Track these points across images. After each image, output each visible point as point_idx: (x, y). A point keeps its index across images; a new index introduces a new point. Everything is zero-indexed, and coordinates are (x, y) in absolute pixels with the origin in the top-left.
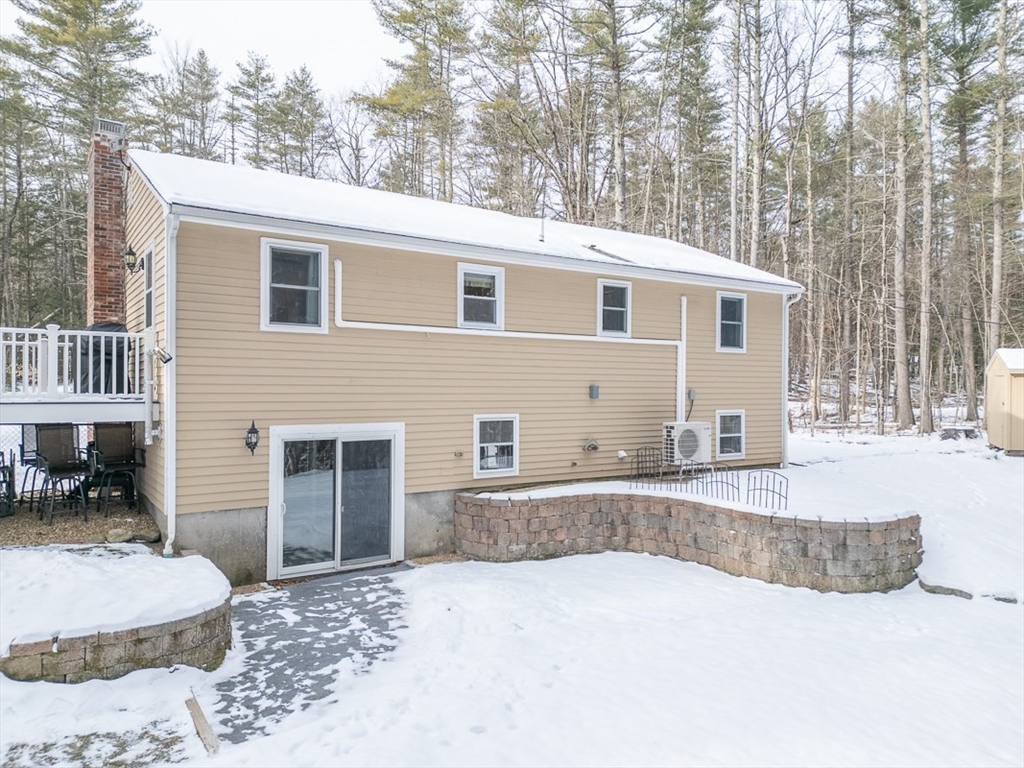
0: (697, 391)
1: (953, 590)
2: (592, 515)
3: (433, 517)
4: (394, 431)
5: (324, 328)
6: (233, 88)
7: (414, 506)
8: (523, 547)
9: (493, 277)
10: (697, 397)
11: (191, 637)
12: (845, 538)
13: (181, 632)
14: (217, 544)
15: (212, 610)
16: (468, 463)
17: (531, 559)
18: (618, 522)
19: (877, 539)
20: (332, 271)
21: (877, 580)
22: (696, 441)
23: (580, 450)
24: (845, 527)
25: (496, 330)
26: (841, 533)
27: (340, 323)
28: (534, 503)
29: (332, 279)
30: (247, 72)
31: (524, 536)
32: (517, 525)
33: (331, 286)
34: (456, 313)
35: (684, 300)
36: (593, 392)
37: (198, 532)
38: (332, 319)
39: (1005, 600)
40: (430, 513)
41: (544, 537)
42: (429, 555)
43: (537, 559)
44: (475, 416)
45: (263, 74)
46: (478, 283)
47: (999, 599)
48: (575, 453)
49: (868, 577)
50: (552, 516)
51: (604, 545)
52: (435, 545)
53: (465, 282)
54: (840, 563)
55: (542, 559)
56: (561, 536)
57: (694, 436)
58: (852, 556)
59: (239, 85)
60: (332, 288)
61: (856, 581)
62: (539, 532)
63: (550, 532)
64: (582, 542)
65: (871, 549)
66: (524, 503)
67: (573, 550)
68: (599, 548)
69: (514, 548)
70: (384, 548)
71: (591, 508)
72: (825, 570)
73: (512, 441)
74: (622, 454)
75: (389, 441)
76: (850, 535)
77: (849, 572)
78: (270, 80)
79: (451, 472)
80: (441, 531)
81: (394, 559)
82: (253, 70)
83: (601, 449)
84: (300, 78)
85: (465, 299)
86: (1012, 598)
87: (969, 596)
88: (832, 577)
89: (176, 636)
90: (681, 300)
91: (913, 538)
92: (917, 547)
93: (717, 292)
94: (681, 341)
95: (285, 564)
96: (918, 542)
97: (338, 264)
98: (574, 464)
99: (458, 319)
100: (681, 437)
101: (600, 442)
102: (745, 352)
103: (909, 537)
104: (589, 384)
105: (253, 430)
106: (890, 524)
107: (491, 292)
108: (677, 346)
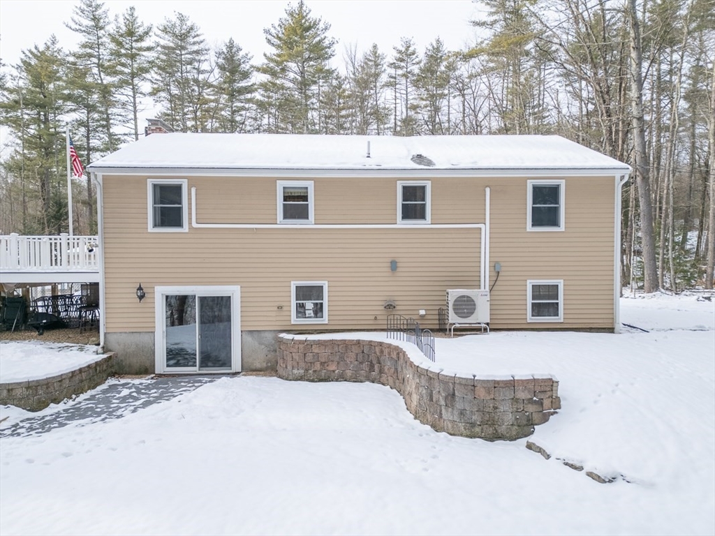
0: (502, 264)
1: (540, 449)
2: (357, 355)
3: (263, 347)
4: (233, 291)
5: (186, 228)
6: (392, 64)
7: (249, 339)
8: (302, 371)
9: (307, 188)
10: (503, 269)
11: (18, 392)
12: (454, 390)
13: (12, 389)
14: (128, 350)
15: (33, 381)
16: (287, 313)
17: (309, 380)
18: (374, 362)
19: (481, 393)
20: (190, 194)
21: (482, 429)
22: (475, 305)
23: (383, 308)
24: (453, 380)
25: (309, 224)
26: (451, 384)
27: (195, 225)
28: (308, 342)
29: (190, 199)
30: (400, 52)
31: (302, 364)
32: (296, 357)
33: (189, 203)
34: (276, 214)
35: (488, 190)
36: (394, 266)
37: (118, 343)
38: (190, 223)
39: (572, 466)
40: (260, 344)
41: (318, 366)
42: (260, 370)
43: (313, 381)
44: (292, 282)
45: (411, 49)
46: (298, 193)
47: (566, 464)
48: (379, 310)
49: (473, 425)
50: (324, 354)
51: (366, 377)
52: (264, 365)
53: (284, 192)
54: (450, 410)
55: (316, 382)
56: (332, 367)
57: (473, 301)
58: (459, 405)
59: (395, 61)
60: (190, 204)
61: (462, 426)
62: (314, 363)
63: (322, 364)
64: (349, 373)
65: (476, 402)
66: (301, 342)
67: (341, 378)
68: (363, 379)
69: (295, 371)
70: (226, 363)
71: (355, 349)
72: (441, 414)
73: (322, 300)
74: (422, 312)
75: (230, 297)
76: (457, 387)
77: (456, 418)
78: (413, 54)
79: (274, 319)
80: (269, 356)
81: (233, 371)
82: (403, 50)
83: (398, 308)
84: (436, 47)
85: (284, 204)
86: (578, 465)
87: (548, 457)
88: (444, 420)
89: (9, 390)
90: (485, 191)
91: (535, 398)
92: (543, 407)
93: (528, 181)
94: (485, 224)
95: (168, 366)
96: (547, 403)
97: (193, 190)
98: (376, 318)
99: (278, 218)
100: (456, 301)
101: (397, 303)
102: (563, 230)
103: (530, 397)
104: (390, 260)
105: (140, 288)
106: (498, 382)
107: (305, 198)
108: (480, 229)
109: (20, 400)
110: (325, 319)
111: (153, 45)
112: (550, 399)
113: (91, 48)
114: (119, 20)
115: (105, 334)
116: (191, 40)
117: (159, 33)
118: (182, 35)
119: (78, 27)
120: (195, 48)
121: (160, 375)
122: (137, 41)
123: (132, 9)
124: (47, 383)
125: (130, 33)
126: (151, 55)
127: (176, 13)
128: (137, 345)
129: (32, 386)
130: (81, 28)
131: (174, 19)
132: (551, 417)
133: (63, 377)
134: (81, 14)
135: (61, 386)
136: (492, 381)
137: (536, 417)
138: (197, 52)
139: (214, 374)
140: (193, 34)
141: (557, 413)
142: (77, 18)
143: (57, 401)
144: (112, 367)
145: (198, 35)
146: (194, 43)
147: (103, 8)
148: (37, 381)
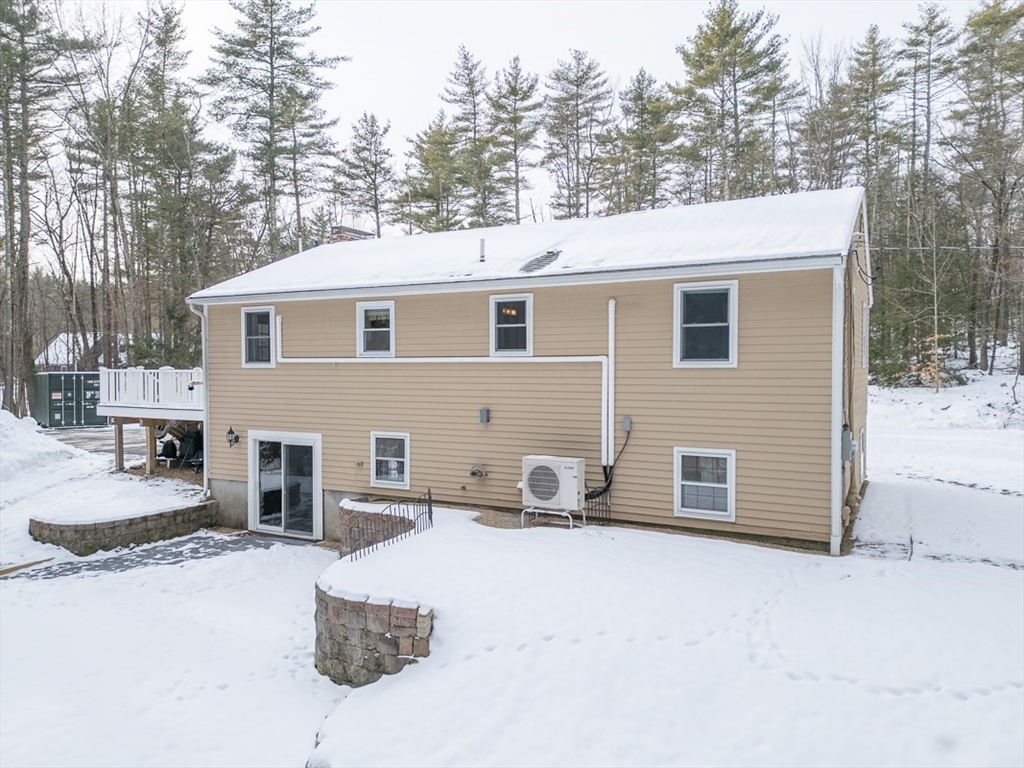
0: (634, 419)
4: (314, 440)
5: (272, 364)
7: (329, 500)
9: (388, 310)
10: (635, 427)
11: (69, 535)
14: (228, 500)
16: (366, 472)
20: (276, 323)
22: (557, 482)
23: (470, 474)
25: (391, 357)
27: (281, 359)
29: (276, 329)
30: (916, 30)
34: (357, 345)
35: (612, 304)
36: (487, 416)
38: (277, 357)
44: (372, 433)
45: (939, 20)
48: (466, 477)
53: (365, 317)
57: (555, 475)
60: (276, 335)
70: (308, 527)
73: (404, 458)
74: (521, 485)
75: (312, 447)
78: (943, 27)
79: (355, 478)
81: (314, 538)
82: (923, 24)
85: (366, 332)
90: (608, 304)
91: (388, 635)
92: (398, 649)
93: (675, 285)
94: (607, 356)
95: (261, 522)
96: (405, 644)
97: (279, 318)
98: (464, 488)
99: (358, 350)
100: (532, 473)
101: (488, 469)
102: (735, 365)
103: (382, 631)
104: (481, 407)
105: (231, 432)
106: (345, 602)
107: (386, 324)
108: (601, 363)
109: (69, 542)
110: (406, 485)
111: (541, 99)
112: (410, 640)
113: (467, 120)
114: (500, 78)
115: (209, 480)
116: (592, 82)
117: (550, 82)
118: (579, 79)
119: (453, 97)
120: (594, 92)
121: (252, 533)
122: (522, 99)
123: (516, 59)
124: (95, 529)
125: (514, 91)
126: (536, 114)
127: (572, 51)
128: (235, 495)
129: (81, 531)
130: (455, 97)
131: (570, 60)
132: (407, 666)
133: (116, 524)
134: (455, 80)
135: (113, 533)
136: (340, 599)
137: (388, 662)
138: (598, 98)
139: (299, 539)
140: (592, 75)
141: (416, 662)
142: (450, 86)
143: (106, 548)
144: (207, 517)
145: (599, 75)
146: (596, 86)
147: (479, 68)
148: (85, 526)
